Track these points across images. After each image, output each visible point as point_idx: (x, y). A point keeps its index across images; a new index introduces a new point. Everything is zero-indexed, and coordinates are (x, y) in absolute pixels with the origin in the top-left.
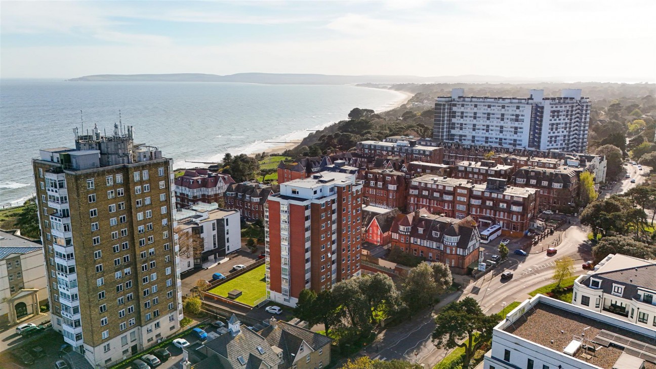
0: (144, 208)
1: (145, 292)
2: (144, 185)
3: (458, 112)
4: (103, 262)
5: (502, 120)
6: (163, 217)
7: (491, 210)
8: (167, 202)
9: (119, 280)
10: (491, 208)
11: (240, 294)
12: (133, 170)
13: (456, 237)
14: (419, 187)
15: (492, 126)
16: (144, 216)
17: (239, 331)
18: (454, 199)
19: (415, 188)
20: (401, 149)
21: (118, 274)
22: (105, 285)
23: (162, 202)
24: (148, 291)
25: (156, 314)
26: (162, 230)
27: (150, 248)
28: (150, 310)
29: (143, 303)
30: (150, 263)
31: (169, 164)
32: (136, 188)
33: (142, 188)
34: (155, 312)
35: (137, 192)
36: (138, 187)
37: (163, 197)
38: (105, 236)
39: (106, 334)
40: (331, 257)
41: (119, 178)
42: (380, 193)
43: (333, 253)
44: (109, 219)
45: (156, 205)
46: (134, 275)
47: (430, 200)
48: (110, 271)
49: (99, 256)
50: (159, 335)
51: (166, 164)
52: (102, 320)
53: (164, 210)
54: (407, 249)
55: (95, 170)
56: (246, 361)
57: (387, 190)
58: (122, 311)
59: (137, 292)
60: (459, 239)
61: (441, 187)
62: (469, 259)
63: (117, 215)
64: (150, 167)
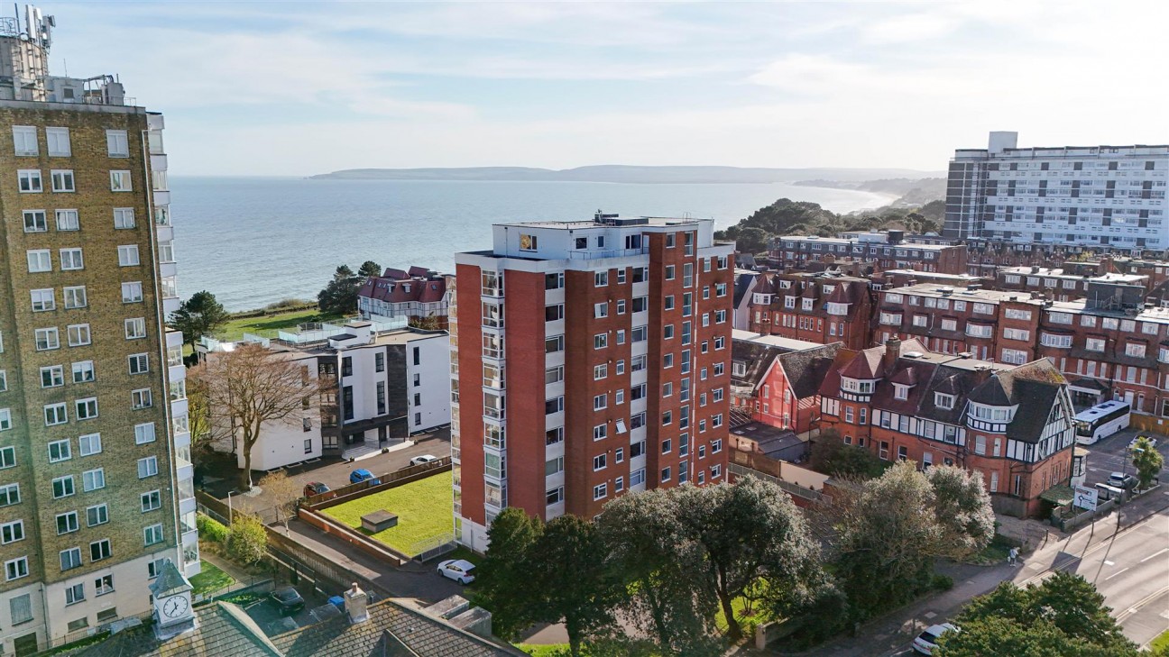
0: (55, 238)
1: (58, 486)
2: (53, 172)
3: (1003, 183)
5: (1110, 194)
6: (124, 275)
7: (1099, 362)
8: (139, 235)
10: (1099, 358)
11: (393, 521)
12: (10, 117)
13: (1007, 408)
14: (905, 308)
15: (1084, 210)
16: (55, 262)
17: (189, 623)
18: (995, 334)
19: (894, 309)
20: (867, 249)
23: (121, 230)
24: (68, 482)
25: (100, 553)
26: (121, 313)
27: (78, 360)
28: (78, 539)
29: (48, 516)
30: (78, 401)
31: (146, 127)
32: (21, 173)
33: (46, 178)
34: (95, 547)
35: (26, 187)
36: (31, 174)
37: (124, 218)
40: (627, 435)
42: (807, 325)
43: (636, 422)
45: (98, 235)
46: (19, 431)
47: (931, 339)
50: (112, 613)
51: (136, 123)
53: (129, 255)
54: (862, 442)
57: (824, 316)
59: (29, 482)
60: (1012, 414)
61: (960, 307)
62: (1044, 476)
64: (74, 119)
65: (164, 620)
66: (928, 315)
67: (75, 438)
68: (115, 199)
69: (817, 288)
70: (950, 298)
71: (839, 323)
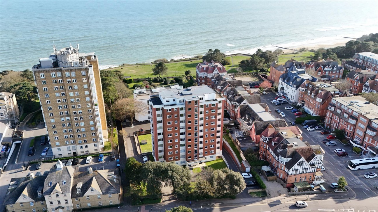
0: (74, 90)
1: (77, 130)
2: (73, 79)
4: (53, 112)
6: (86, 96)
8: (88, 89)
9: (63, 121)
11: (146, 143)
12: (65, 71)
13: (286, 159)
14: (336, 106)
16: (74, 94)
18: (356, 124)
19: (333, 105)
21: (62, 119)
22: (55, 122)
23: (85, 88)
24: (79, 130)
25: (85, 141)
26: (86, 103)
27: (79, 110)
28: (81, 139)
29: (76, 135)
30: (80, 117)
31: (88, 70)
32: (67, 80)
33: (72, 81)
35: (68, 82)
36: (69, 80)
37: (85, 86)
38: (53, 100)
39: (58, 144)
40: (179, 142)
41: (59, 74)
42: (312, 101)
43: (182, 140)
44: (54, 93)
45: (81, 89)
46: (71, 121)
47: (340, 118)
48: (57, 117)
49: (51, 109)
50: (88, 151)
51: (87, 69)
52: (55, 137)
53: (87, 93)
54: (264, 152)
55: (44, 69)
56: (52, 185)
57: (316, 101)
58: (66, 136)
59: (73, 129)
60: (288, 160)
61: (350, 111)
62: (296, 178)
63: (59, 92)
64: (76, 70)
66: (341, 110)
67: (79, 123)
68: (84, 83)
69: (318, 90)
70: (349, 107)
71: (318, 104)
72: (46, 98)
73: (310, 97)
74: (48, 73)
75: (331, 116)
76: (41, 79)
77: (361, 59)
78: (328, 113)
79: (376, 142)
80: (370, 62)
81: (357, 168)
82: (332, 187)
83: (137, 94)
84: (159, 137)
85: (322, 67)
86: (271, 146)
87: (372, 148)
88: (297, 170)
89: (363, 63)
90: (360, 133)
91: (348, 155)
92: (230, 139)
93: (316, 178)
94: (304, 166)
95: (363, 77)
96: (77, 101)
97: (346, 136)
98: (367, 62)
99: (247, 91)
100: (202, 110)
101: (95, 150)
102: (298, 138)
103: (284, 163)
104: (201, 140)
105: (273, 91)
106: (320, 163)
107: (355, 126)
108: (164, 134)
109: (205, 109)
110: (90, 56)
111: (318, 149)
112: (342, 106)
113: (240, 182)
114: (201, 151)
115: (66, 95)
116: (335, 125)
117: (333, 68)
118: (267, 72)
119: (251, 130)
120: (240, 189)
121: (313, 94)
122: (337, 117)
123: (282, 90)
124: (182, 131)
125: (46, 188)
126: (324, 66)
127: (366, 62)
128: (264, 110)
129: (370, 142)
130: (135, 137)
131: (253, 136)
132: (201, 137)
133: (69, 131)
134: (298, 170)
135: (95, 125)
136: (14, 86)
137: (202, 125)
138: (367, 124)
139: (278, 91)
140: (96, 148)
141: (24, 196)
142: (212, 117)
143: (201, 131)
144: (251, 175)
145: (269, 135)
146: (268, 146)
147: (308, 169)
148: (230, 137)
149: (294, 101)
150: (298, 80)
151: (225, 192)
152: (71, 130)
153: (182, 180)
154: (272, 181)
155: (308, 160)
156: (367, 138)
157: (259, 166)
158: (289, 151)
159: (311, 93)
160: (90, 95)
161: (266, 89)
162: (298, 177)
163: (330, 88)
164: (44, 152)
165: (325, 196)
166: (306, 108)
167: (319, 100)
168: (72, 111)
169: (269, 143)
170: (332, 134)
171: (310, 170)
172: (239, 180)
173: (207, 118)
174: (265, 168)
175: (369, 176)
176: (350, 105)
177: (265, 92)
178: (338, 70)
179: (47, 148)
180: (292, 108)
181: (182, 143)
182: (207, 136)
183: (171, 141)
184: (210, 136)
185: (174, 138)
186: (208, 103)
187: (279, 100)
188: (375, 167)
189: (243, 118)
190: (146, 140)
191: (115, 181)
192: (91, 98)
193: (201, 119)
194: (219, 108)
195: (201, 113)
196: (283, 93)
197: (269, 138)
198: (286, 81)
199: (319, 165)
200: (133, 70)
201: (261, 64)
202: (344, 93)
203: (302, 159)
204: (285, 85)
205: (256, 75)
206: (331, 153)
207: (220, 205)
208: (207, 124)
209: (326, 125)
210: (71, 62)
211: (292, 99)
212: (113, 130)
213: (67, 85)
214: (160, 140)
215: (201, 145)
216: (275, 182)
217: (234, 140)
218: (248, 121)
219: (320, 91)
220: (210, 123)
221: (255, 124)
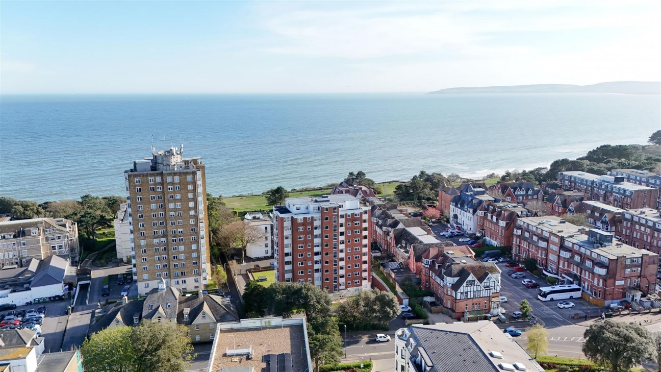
0: (175, 201)
1: (174, 257)
2: (175, 186)
4: (145, 230)
6: (190, 209)
8: (194, 199)
9: (156, 244)
11: (264, 279)
12: (166, 175)
14: (523, 227)
16: (175, 206)
18: (547, 246)
19: (520, 228)
21: (156, 241)
22: (147, 245)
23: (190, 199)
24: (177, 256)
25: (183, 274)
26: (189, 218)
27: (179, 229)
28: (178, 270)
29: (172, 264)
30: (179, 238)
31: (196, 174)
32: (169, 187)
33: (174, 188)
34: (182, 272)
35: (169, 190)
36: (170, 187)
37: (191, 196)
38: (147, 214)
39: (146, 276)
40: (313, 266)
41: (159, 179)
42: (494, 228)
43: (316, 263)
44: (150, 204)
45: (185, 200)
46: (167, 244)
47: (529, 243)
48: (150, 237)
49: (143, 226)
50: (186, 289)
51: (194, 173)
52: (143, 266)
53: (191, 204)
54: (427, 282)
55: (141, 173)
56: (153, 308)
57: (498, 226)
58: (158, 265)
59: (168, 255)
60: (455, 281)
61: (539, 231)
62: (467, 305)
63: (156, 202)
64: (180, 174)
65: (160, 288)
66: (529, 233)
67: (178, 246)
68: (189, 191)
69: (501, 212)
70: (538, 226)
71: (502, 230)
72: (138, 211)
73: (491, 222)
74: (145, 178)
75: (518, 243)
76: (136, 186)
77: (566, 180)
78: (515, 239)
79: (572, 265)
80: (578, 183)
81: (549, 297)
82: (515, 316)
83: (251, 220)
84: (287, 259)
85: (512, 190)
86: (434, 271)
87: (569, 274)
88: (466, 293)
89: (570, 185)
90: (553, 257)
91: (539, 286)
92: (382, 273)
93: (493, 305)
94: (475, 287)
95: (566, 200)
96: (178, 215)
97: (538, 266)
98: (575, 183)
99: (404, 214)
100: (342, 221)
101: (196, 287)
102: (467, 257)
103: (451, 285)
104: (342, 263)
105: (442, 221)
106: (496, 285)
107: (546, 250)
108: (293, 254)
109: (347, 220)
110: (196, 160)
111: (492, 267)
112: (530, 226)
113: (393, 303)
114: (342, 280)
115: (165, 208)
116: (524, 255)
117: (527, 191)
118: (435, 200)
119: (409, 258)
120: (394, 312)
121: (495, 218)
122: (525, 242)
123: (456, 219)
124: (316, 250)
125: (146, 311)
126: (515, 189)
127: (573, 185)
128: (426, 233)
129: (566, 268)
130: (250, 275)
131: (413, 265)
132: (342, 260)
133: (163, 259)
134: (469, 293)
135: (198, 250)
136: (72, 215)
137: (343, 243)
138: (559, 244)
139: (450, 222)
140: (197, 284)
141: (118, 321)
142: (356, 232)
143: (342, 251)
144: (409, 308)
145: (431, 256)
146: (431, 272)
147: (481, 291)
148: (381, 272)
149: (471, 232)
150: (474, 201)
151: (375, 314)
152: (166, 258)
153: (319, 303)
154: (438, 313)
155: (481, 280)
156: (561, 262)
157: (420, 296)
158: (455, 269)
159: (492, 217)
160: (195, 208)
161: (434, 220)
162: (470, 303)
163: (516, 208)
164: (125, 291)
165: (505, 326)
166: (487, 238)
167: (502, 224)
168: (170, 229)
169: (432, 267)
170: (520, 266)
171: (484, 294)
172: (392, 300)
173: (349, 233)
174: (428, 299)
175: (563, 306)
176: (539, 225)
177: (431, 224)
178: (535, 194)
179: (129, 286)
180: (469, 239)
181: (317, 267)
182: (349, 258)
183: (302, 264)
184: (354, 259)
185: (306, 260)
186: (349, 213)
187: (451, 232)
188: (574, 297)
189: (399, 245)
190: (265, 276)
191: (232, 308)
192: (196, 212)
193: (342, 234)
194: (365, 221)
195: (341, 226)
196: (457, 223)
197: (431, 260)
198: (459, 206)
199: (496, 289)
200: (236, 203)
201: (427, 191)
202: (534, 213)
203: (471, 277)
204: (458, 211)
205: (419, 204)
206: (518, 285)
207: (369, 336)
208: (349, 242)
209: (513, 257)
210: (175, 165)
211: (469, 229)
212: (217, 268)
213: (168, 193)
214: (287, 263)
215: (342, 272)
216: (441, 315)
217: (387, 273)
218: (406, 247)
219: (503, 212)
220: (353, 240)
221: (414, 247)
